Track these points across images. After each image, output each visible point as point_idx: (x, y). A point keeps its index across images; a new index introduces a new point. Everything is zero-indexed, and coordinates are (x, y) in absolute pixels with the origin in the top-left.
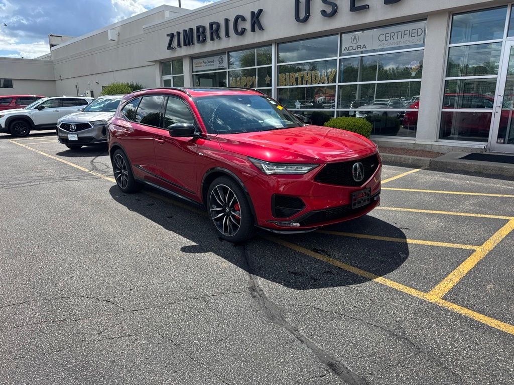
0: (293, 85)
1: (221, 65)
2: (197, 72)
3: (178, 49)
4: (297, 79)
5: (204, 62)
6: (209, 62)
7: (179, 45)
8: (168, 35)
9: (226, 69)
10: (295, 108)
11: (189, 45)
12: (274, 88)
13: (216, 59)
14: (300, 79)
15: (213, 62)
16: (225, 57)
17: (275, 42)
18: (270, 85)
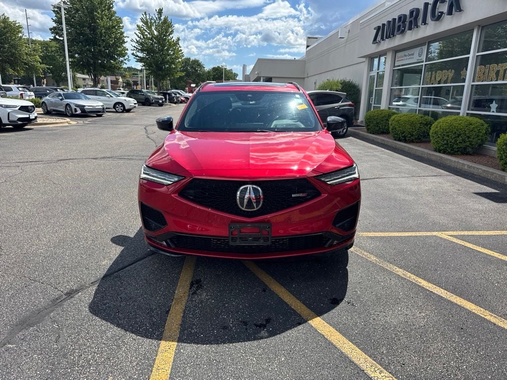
0: (492, 81)
1: (420, 58)
2: (399, 66)
3: (382, 42)
4: (498, 73)
5: (405, 56)
6: (410, 55)
7: (382, 39)
8: (375, 29)
9: (423, 62)
10: (490, 111)
11: (390, 37)
12: (467, 84)
13: (416, 51)
14: (501, 73)
15: (413, 54)
16: (425, 48)
17: (479, 26)
18: (464, 81)
